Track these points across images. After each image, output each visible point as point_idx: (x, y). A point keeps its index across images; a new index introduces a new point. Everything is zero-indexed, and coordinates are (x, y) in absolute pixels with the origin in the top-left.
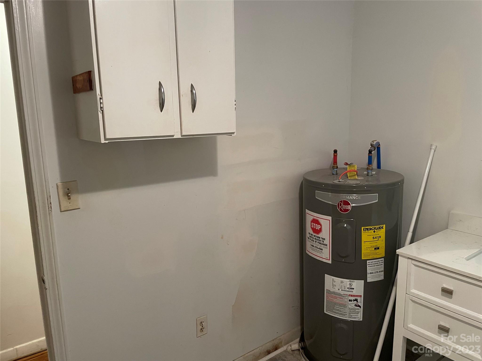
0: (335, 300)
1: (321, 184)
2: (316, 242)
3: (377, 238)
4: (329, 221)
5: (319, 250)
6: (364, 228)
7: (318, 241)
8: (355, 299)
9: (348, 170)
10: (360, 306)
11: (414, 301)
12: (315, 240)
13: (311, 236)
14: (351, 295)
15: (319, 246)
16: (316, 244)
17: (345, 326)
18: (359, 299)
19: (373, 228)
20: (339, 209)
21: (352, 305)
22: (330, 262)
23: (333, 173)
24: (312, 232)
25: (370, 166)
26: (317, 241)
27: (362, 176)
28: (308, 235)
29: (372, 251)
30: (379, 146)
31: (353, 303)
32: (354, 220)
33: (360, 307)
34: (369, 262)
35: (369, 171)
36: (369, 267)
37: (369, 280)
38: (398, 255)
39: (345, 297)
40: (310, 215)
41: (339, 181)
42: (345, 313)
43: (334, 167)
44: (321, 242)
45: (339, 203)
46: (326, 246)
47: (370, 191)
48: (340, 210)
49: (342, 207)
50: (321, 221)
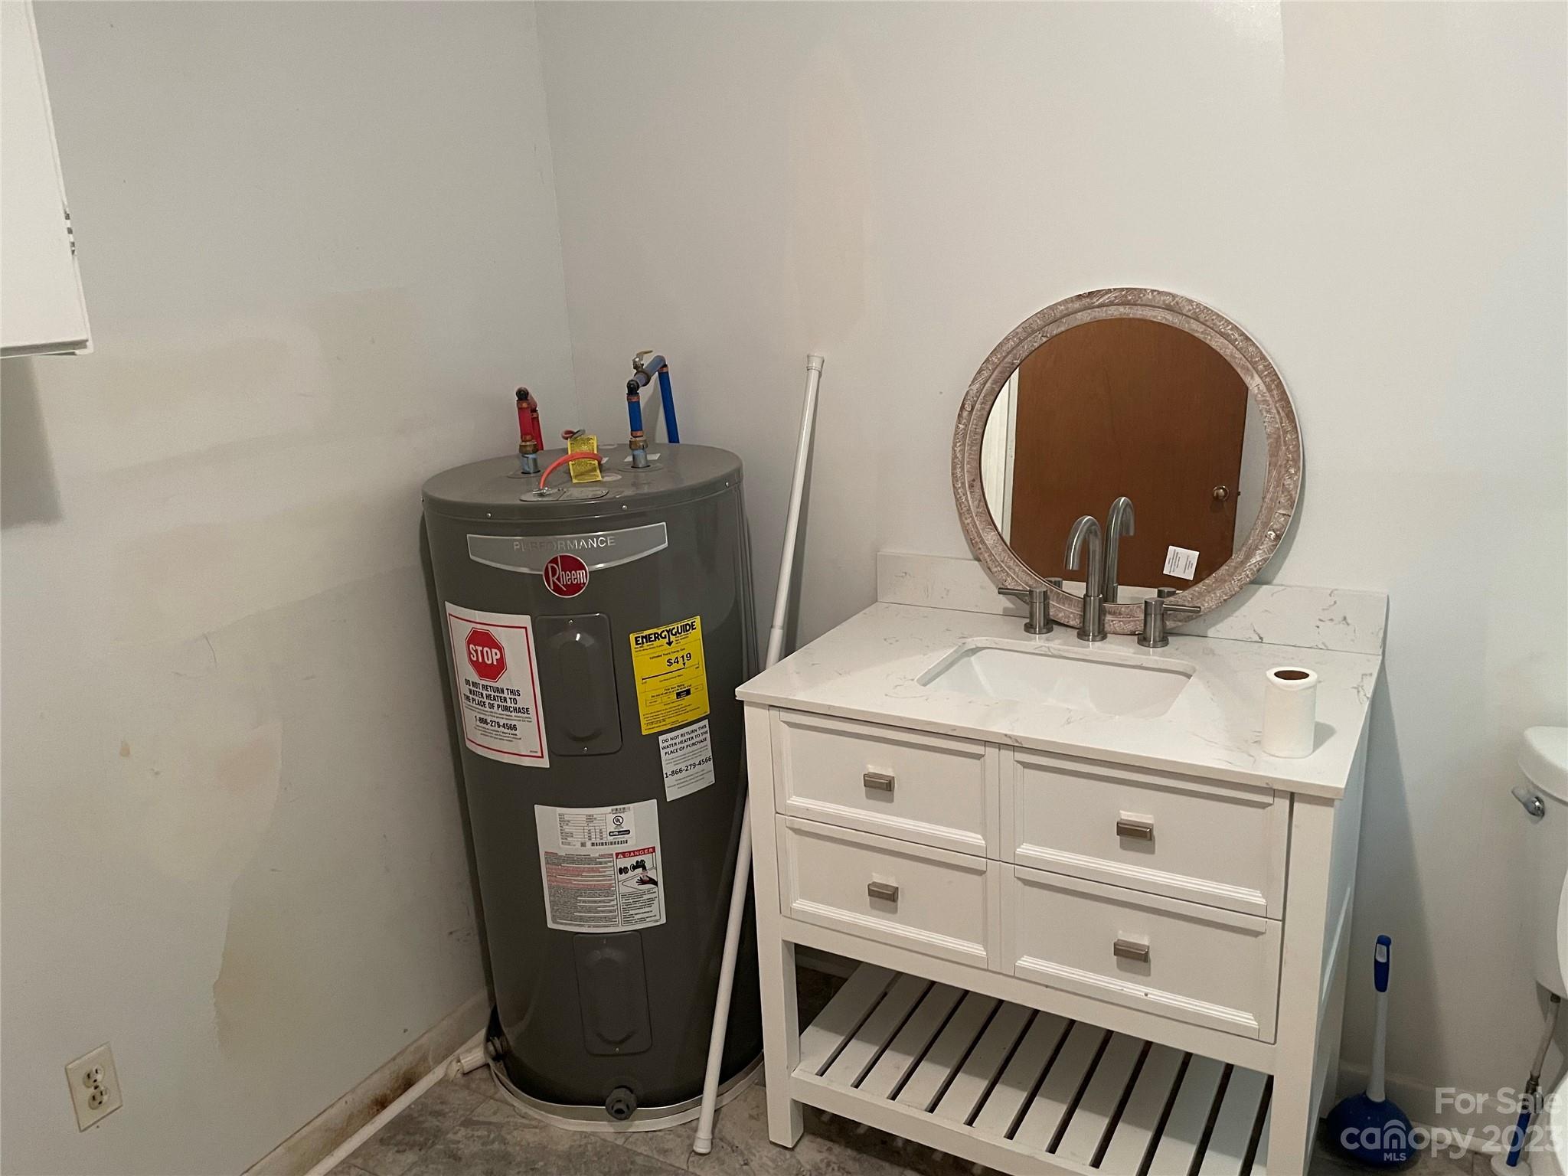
0: (577, 881)
1: (482, 509)
2: (491, 706)
3: (680, 660)
4: (524, 630)
5: (506, 731)
6: (636, 638)
7: (500, 703)
8: (637, 862)
9: (570, 452)
10: (654, 880)
11: (799, 830)
12: (487, 701)
13: (475, 689)
14: (624, 854)
15: (504, 717)
16: (495, 714)
17: (614, 954)
18: (648, 859)
19: (663, 631)
20: (549, 586)
21: (630, 883)
22: (545, 763)
23: (524, 469)
24: (474, 677)
25: (638, 435)
26: (496, 703)
27: (618, 471)
28: (464, 689)
29: (671, 705)
30: (665, 370)
31: (632, 877)
32: (602, 615)
33: (655, 883)
34: (665, 741)
35: (636, 452)
36: (666, 753)
37: (672, 795)
38: (742, 703)
39: (606, 863)
40: (463, 620)
41: (541, 495)
42: (611, 912)
43: (524, 450)
44: (509, 704)
45: (547, 568)
46: (526, 715)
47: (643, 514)
48: (553, 590)
49: (558, 579)
50: (498, 634)
